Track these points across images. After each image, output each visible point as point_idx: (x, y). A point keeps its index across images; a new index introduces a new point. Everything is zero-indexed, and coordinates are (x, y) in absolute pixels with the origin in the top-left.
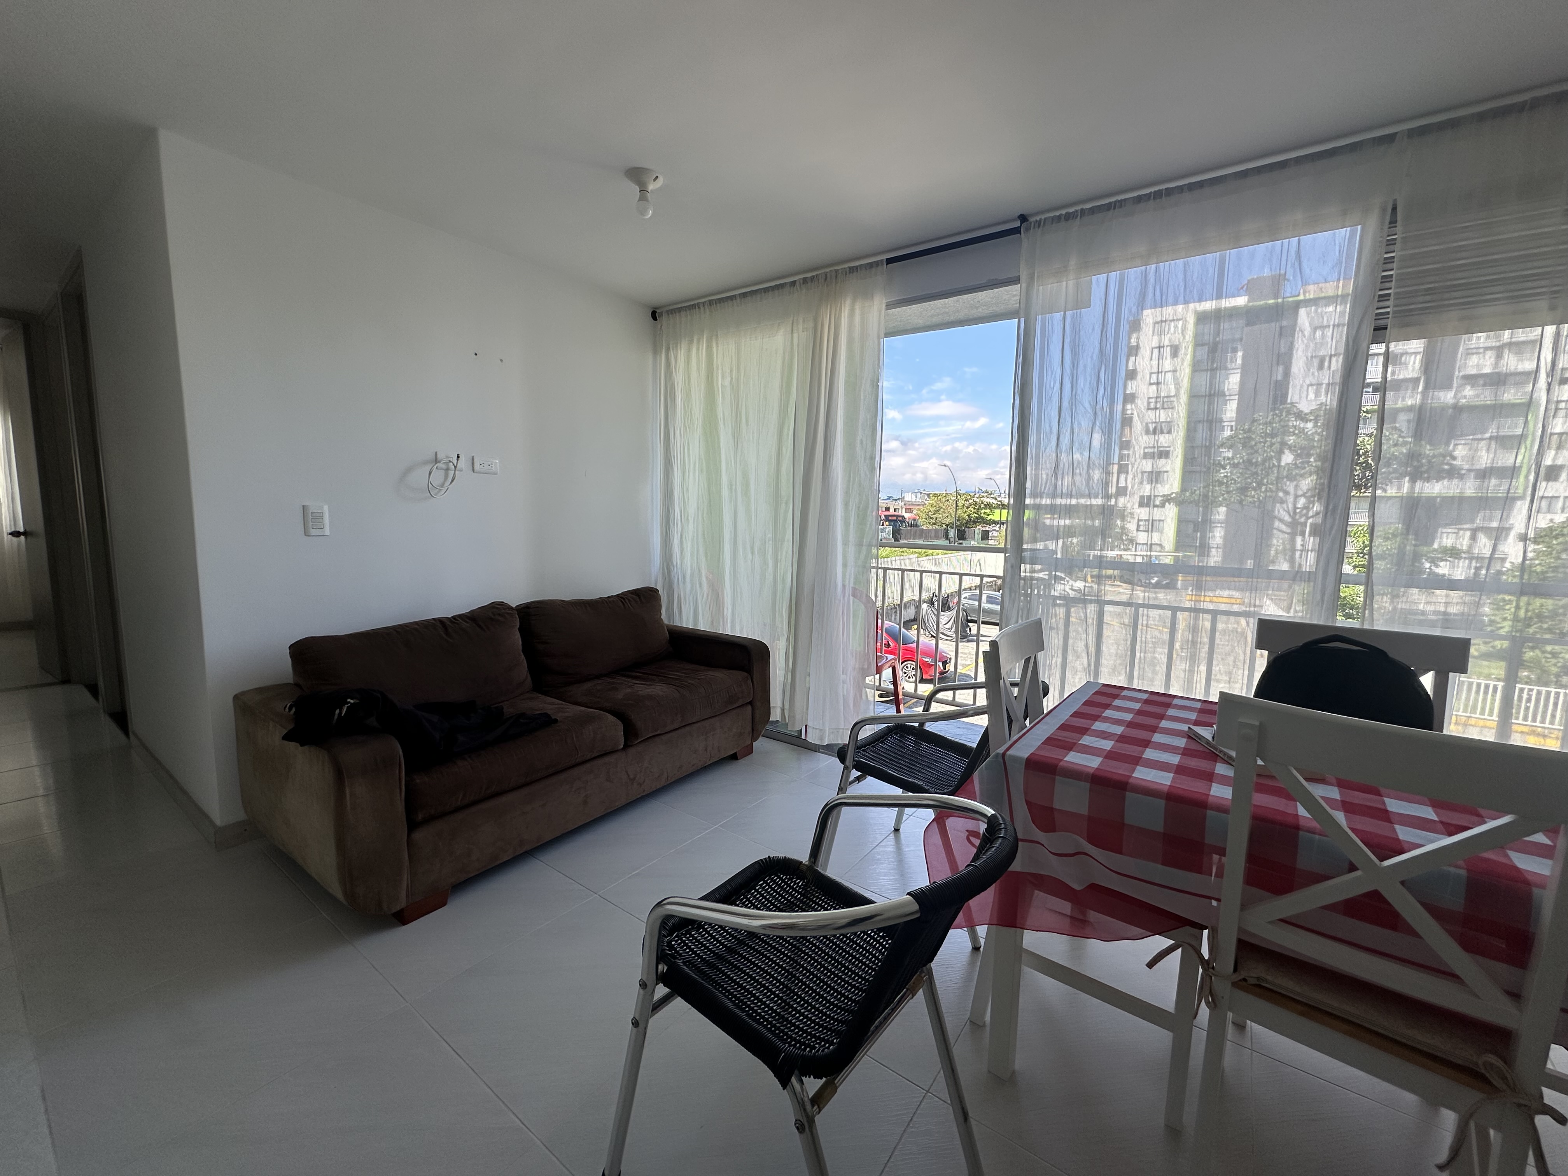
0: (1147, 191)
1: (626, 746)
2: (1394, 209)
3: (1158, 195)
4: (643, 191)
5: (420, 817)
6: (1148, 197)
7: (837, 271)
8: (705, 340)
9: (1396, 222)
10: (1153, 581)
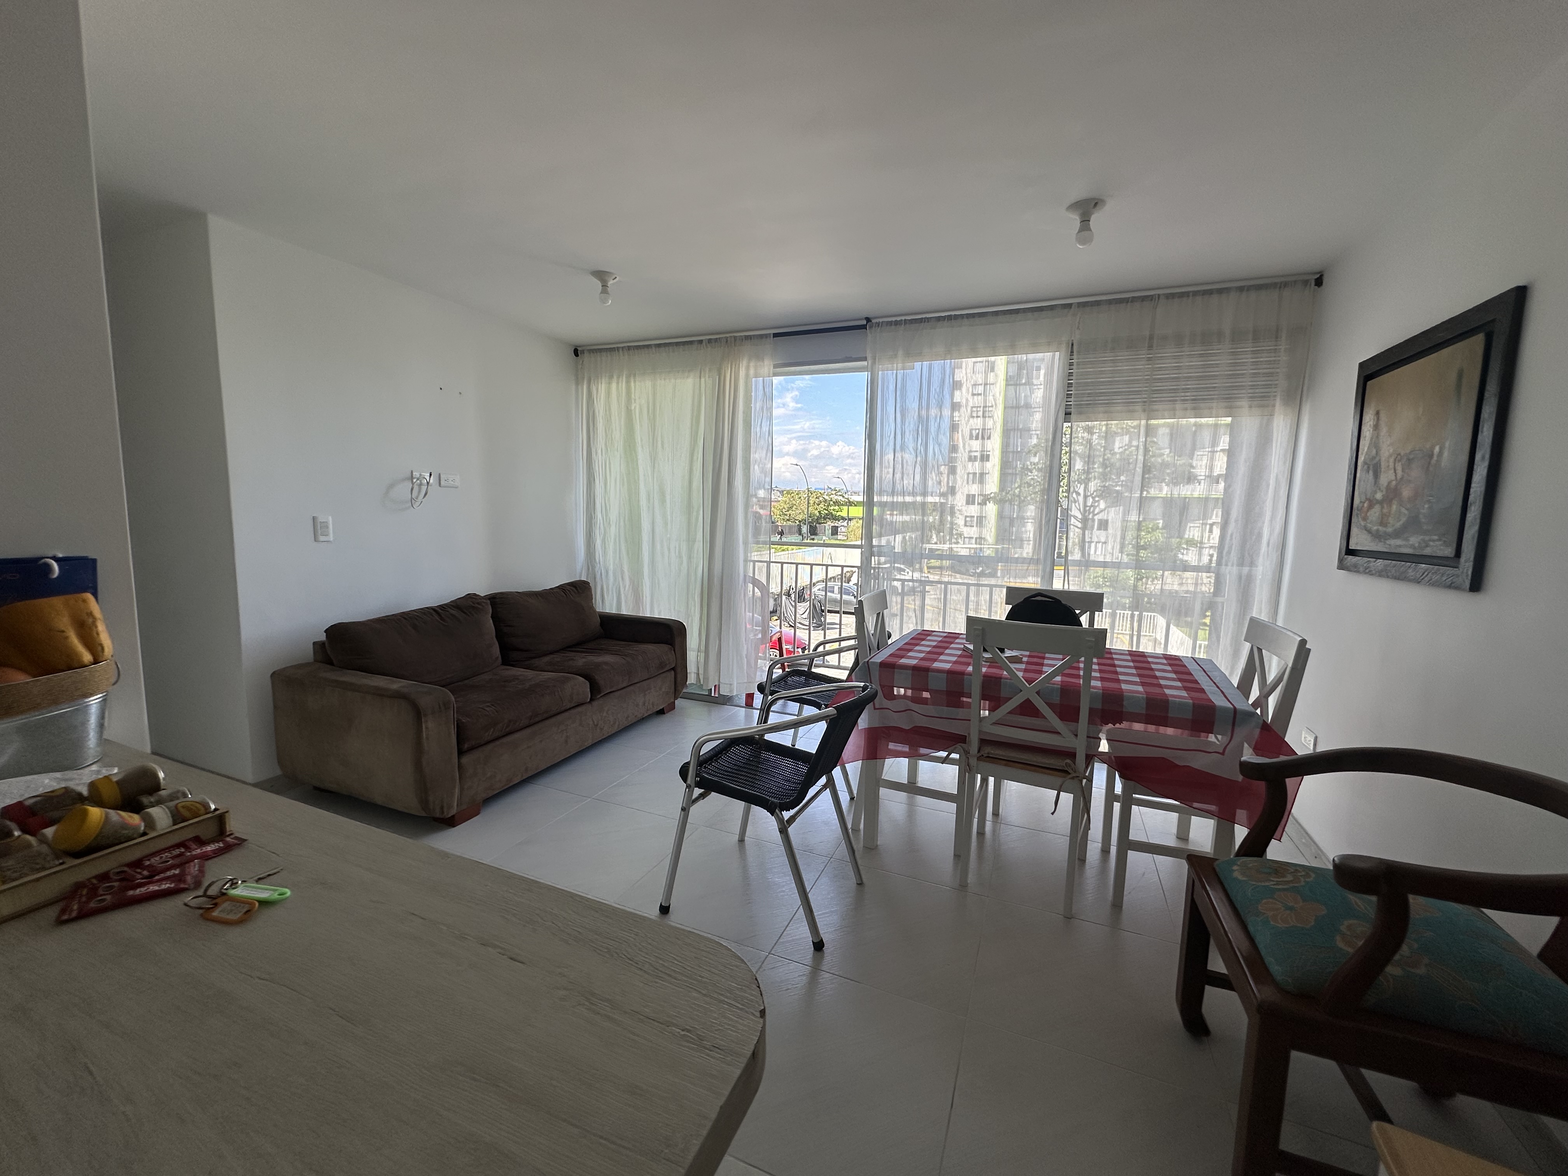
0: (943, 314)
1: (592, 700)
2: (1072, 345)
3: (950, 318)
4: (605, 286)
5: (466, 746)
6: (944, 318)
7: (735, 337)
8: (624, 377)
9: (1073, 352)
10: (978, 571)
